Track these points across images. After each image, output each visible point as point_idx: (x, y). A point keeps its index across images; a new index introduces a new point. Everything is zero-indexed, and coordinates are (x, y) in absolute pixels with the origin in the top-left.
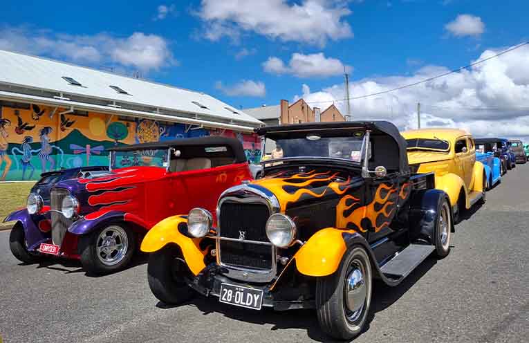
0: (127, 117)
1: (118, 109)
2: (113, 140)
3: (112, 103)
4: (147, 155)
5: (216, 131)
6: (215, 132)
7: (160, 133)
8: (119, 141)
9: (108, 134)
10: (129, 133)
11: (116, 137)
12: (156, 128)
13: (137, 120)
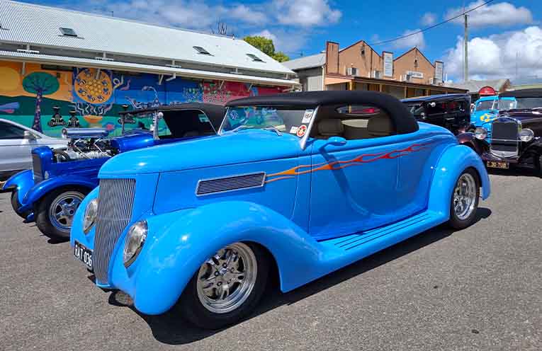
0: (58, 66)
1: (36, 56)
2: (35, 95)
3: (24, 47)
4: (94, 114)
5: (213, 83)
6: (211, 85)
7: (113, 85)
8: (43, 96)
9: (26, 87)
10: (61, 86)
11: (40, 91)
12: (107, 79)
13: (74, 70)
